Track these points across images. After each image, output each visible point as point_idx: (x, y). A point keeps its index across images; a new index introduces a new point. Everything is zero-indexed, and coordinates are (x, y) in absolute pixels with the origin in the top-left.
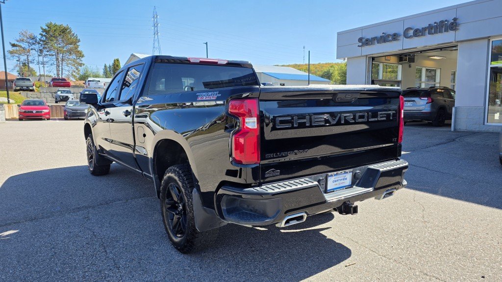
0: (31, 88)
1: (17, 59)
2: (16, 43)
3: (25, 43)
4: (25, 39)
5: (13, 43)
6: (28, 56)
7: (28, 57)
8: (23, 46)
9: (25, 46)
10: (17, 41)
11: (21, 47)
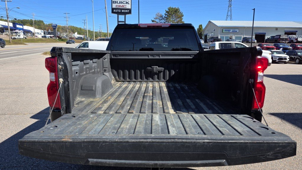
2: (154, 20)
4: (158, 17)
8: (157, 21)
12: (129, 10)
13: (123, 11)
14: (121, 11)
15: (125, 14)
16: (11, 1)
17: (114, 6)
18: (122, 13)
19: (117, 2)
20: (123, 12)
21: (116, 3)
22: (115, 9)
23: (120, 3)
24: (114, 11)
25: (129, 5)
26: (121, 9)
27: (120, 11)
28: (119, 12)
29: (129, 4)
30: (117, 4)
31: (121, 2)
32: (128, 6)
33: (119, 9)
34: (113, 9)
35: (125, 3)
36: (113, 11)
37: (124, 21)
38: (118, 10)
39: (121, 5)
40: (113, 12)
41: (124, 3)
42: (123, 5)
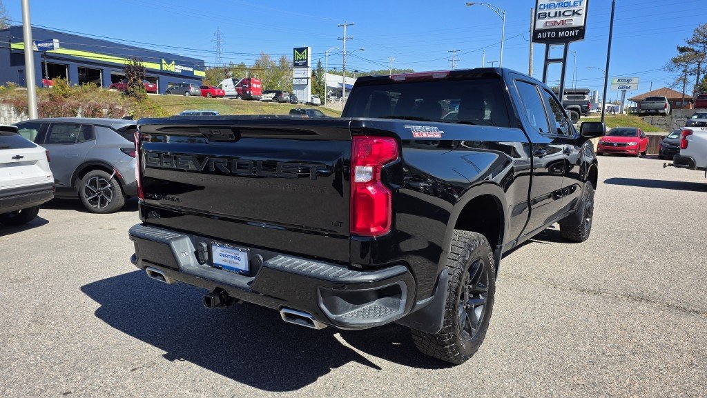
0: (661, 111)
1: (683, 69)
2: (687, 46)
3: (699, 44)
4: (701, 38)
5: (681, 46)
6: (700, 62)
7: (699, 65)
8: (696, 48)
9: (698, 48)
10: (689, 43)
11: (693, 50)
12: (577, 31)
13: (561, 34)
14: (557, 34)
15: (566, 40)
16: (352, 39)
17: (540, 24)
18: (558, 40)
19: (549, 13)
20: (562, 38)
21: (546, 17)
22: (542, 31)
23: (556, 16)
24: (540, 36)
25: (579, 17)
26: (557, 31)
27: (553, 35)
28: (551, 38)
29: (579, 14)
30: (547, 20)
31: (560, 12)
32: (578, 21)
33: (551, 30)
34: (536, 32)
35: (571, 13)
36: (537, 37)
37: (562, 57)
38: (549, 33)
39: (558, 20)
40: (535, 39)
41: (566, 14)
42: (564, 19)
